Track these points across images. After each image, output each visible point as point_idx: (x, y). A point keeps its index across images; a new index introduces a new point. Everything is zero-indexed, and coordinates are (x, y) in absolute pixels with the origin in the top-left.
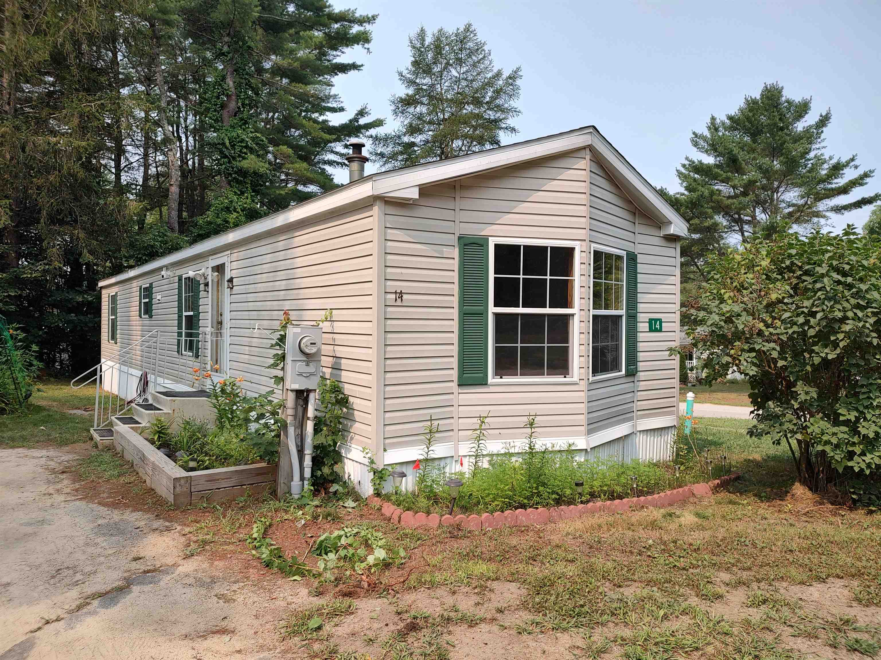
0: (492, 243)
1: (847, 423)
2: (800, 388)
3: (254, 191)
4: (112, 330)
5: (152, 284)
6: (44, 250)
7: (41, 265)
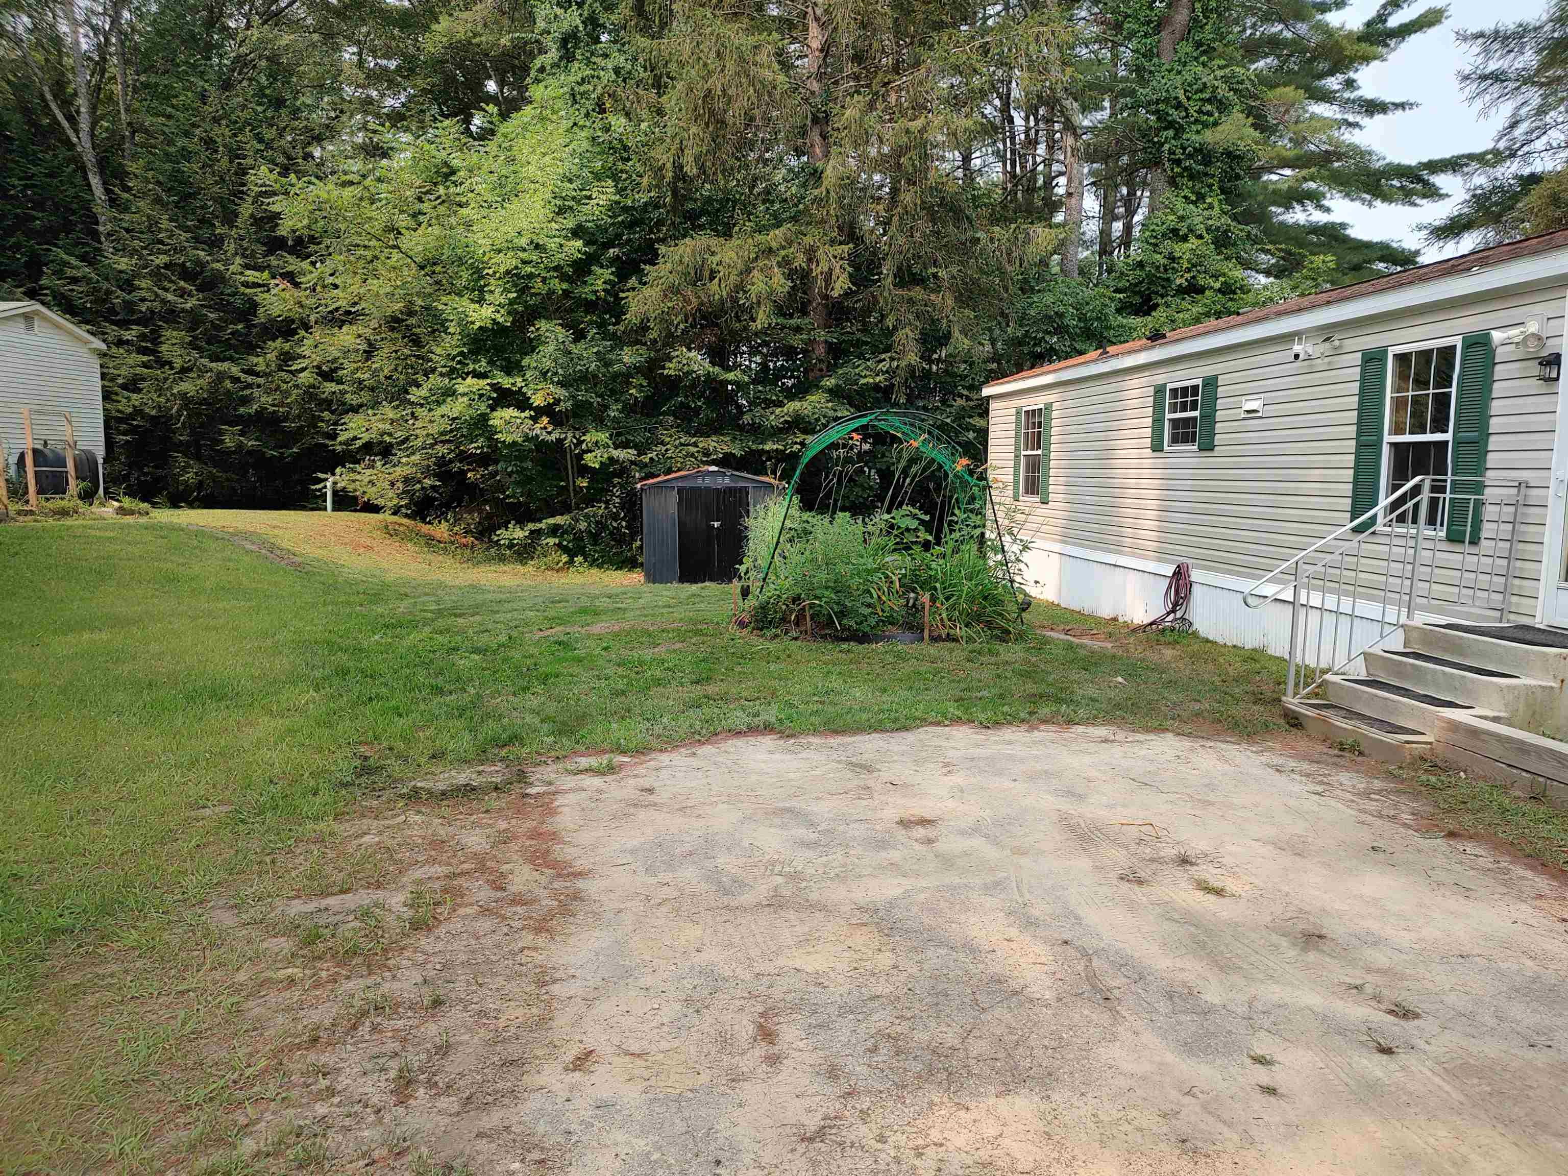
3: (1223, 191)
4: (1027, 478)
5: (1215, 378)
6: (891, 333)
7: (884, 360)
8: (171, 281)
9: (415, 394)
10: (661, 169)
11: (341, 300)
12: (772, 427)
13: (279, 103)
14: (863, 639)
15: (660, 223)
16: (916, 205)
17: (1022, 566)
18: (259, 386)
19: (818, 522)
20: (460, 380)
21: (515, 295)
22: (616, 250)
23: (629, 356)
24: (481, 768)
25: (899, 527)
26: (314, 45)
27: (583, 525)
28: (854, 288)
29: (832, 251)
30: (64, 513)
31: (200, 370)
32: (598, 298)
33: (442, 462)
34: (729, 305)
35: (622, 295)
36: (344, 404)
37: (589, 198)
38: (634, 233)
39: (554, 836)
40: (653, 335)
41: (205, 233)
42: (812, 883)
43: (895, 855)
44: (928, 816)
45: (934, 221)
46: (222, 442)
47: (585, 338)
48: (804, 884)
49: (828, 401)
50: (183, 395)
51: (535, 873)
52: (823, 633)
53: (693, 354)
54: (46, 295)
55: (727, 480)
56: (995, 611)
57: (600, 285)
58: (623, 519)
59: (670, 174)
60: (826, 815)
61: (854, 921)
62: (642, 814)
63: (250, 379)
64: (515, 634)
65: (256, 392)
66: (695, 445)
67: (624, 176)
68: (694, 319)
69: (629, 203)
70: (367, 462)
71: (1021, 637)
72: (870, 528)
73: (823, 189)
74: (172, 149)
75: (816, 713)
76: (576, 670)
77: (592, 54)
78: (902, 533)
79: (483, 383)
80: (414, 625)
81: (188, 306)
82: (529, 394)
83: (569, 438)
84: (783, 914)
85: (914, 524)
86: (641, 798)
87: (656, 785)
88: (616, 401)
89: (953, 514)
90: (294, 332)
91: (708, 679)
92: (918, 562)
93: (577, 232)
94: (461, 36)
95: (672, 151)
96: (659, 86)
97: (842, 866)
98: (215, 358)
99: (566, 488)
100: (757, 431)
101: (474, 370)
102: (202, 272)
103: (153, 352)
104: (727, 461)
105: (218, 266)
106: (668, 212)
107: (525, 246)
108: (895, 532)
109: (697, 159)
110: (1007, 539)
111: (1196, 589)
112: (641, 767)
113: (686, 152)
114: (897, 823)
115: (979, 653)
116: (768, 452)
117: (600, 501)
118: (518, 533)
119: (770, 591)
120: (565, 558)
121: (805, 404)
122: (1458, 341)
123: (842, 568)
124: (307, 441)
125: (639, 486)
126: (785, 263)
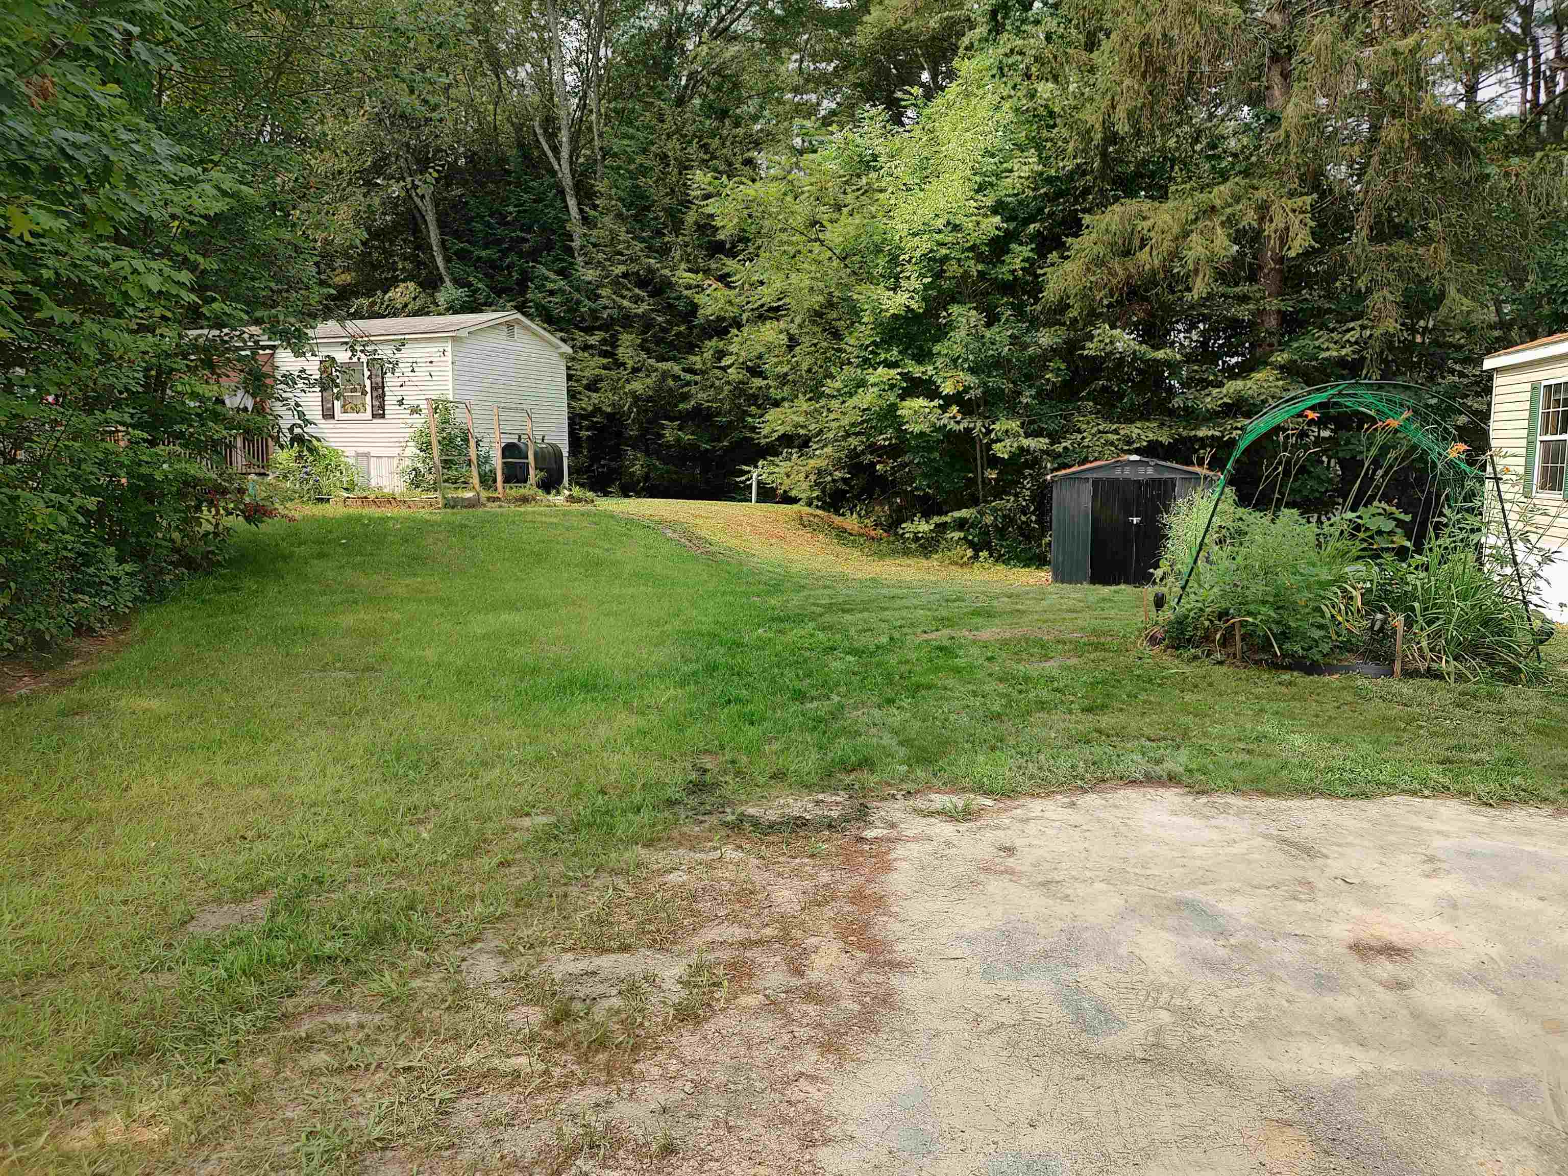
4: (1545, 469)
6: (1360, 297)
7: (1353, 329)
8: (628, 289)
9: (830, 386)
10: (1088, 132)
11: (767, 296)
12: (1208, 411)
13: (723, 114)
14: (1312, 669)
15: (1086, 191)
16: (1403, 142)
17: (1541, 583)
18: (696, 383)
19: (1255, 520)
20: (871, 370)
21: (930, 280)
22: (1037, 225)
23: (1046, 338)
24: (820, 797)
25: (1367, 529)
26: (756, 55)
27: (989, 519)
28: (1317, 246)
29: (1290, 204)
30: (525, 500)
31: (647, 370)
32: (1016, 279)
33: (854, 454)
34: (1162, 275)
35: (1039, 271)
36: (769, 398)
37: (1011, 171)
38: (1058, 205)
39: (880, 902)
40: (1073, 313)
41: (657, 243)
42: (1212, 1032)
43: (1346, 1004)
44: (1396, 938)
45: (1425, 159)
46: (663, 436)
47: (999, 321)
48: (1200, 1031)
49: (1278, 379)
50: (633, 393)
51: (844, 955)
52: (1257, 657)
53: (1117, 332)
54: (530, 307)
55: (1150, 471)
56: (1498, 643)
57: (1018, 264)
58: (1033, 513)
59: (1099, 136)
60: (1244, 920)
61: (1273, 1113)
62: (995, 886)
63: (688, 377)
64: (897, 635)
65: (693, 389)
66: (1116, 432)
67: (1049, 145)
68: (1121, 295)
69: (1053, 172)
70: (784, 455)
71: (1537, 677)
72: (1326, 529)
73: (1282, 132)
74: (632, 167)
75: (1240, 765)
76: (950, 683)
77: (1023, 21)
78: (1372, 537)
79: (893, 372)
80: (799, 619)
81: (640, 311)
82: (939, 383)
83: (978, 426)
84: (1164, 1079)
85: (1389, 525)
86: (997, 860)
87: (1018, 842)
88: (1030, 387)
89: (1442, 514)
90: (726, 331)
91: (1104, 707)
92: (1389, 573)
93: (998, 208)
94: (891, 24)
95: (1103, 109)
96: (1091, 45)
97: (1259, 1008)
98: (662, 359)
99: (973, 481)
100: (1190, 415)
101: (886, 359)
102: (653, 278)
103: (611, 355)
104: (1152, 450)
105: (667, 272)
106: (1096, 178)
107: (941, 227)
108: (1361, 535)
109: (1130, 114)
110: (1519, 546)
112: (1004, 815)
113: (1118, 107)
114: (1351, 948)
115: (1475, 697)
116: (1202, 439)
117: (1009, 494)
118: (924, 527)
119: (1190, 603)
120: (970, 553)
121: (1249, 383)
123: (1286, 579)
124: (736, 435)
125: (1049, 477)
126: (1229, 222)
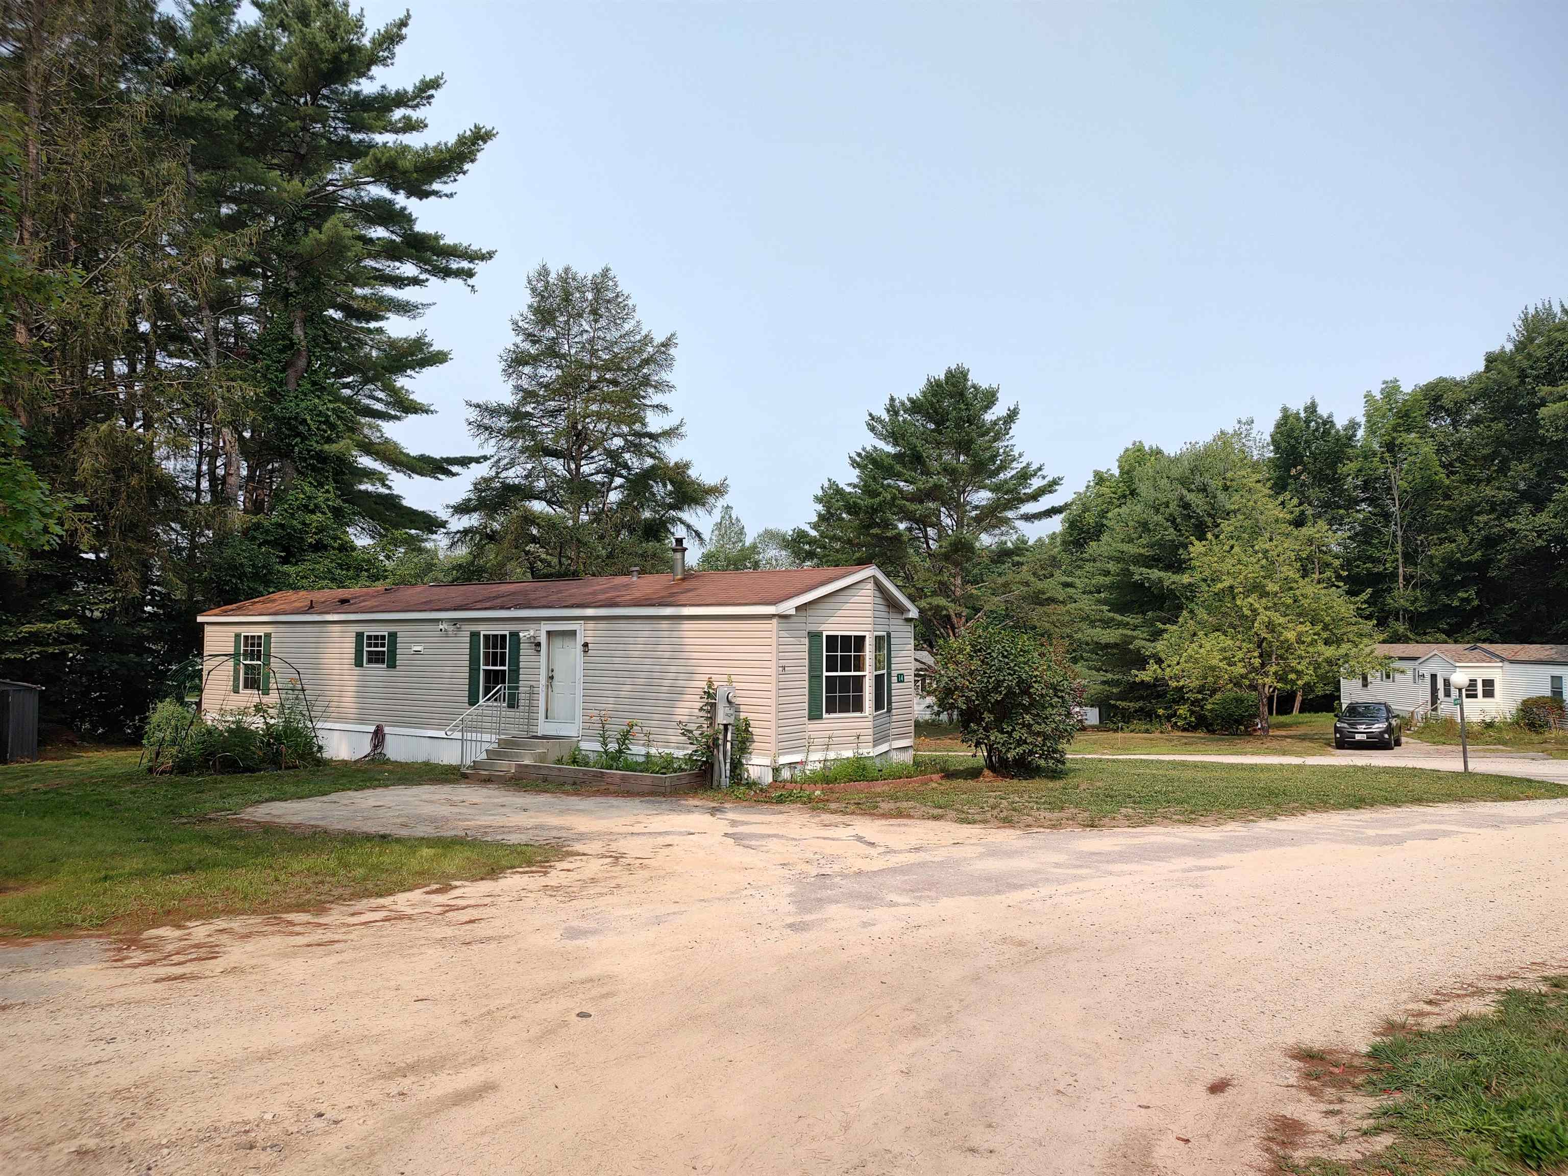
0: (825, 634)
1: (1007, 732)
2: (986, 715)
3: (336, 482)
4: (246, 678)
5: (396, 633)
52: (226, 770)
111: (387, 737)
122: (507, 633)
